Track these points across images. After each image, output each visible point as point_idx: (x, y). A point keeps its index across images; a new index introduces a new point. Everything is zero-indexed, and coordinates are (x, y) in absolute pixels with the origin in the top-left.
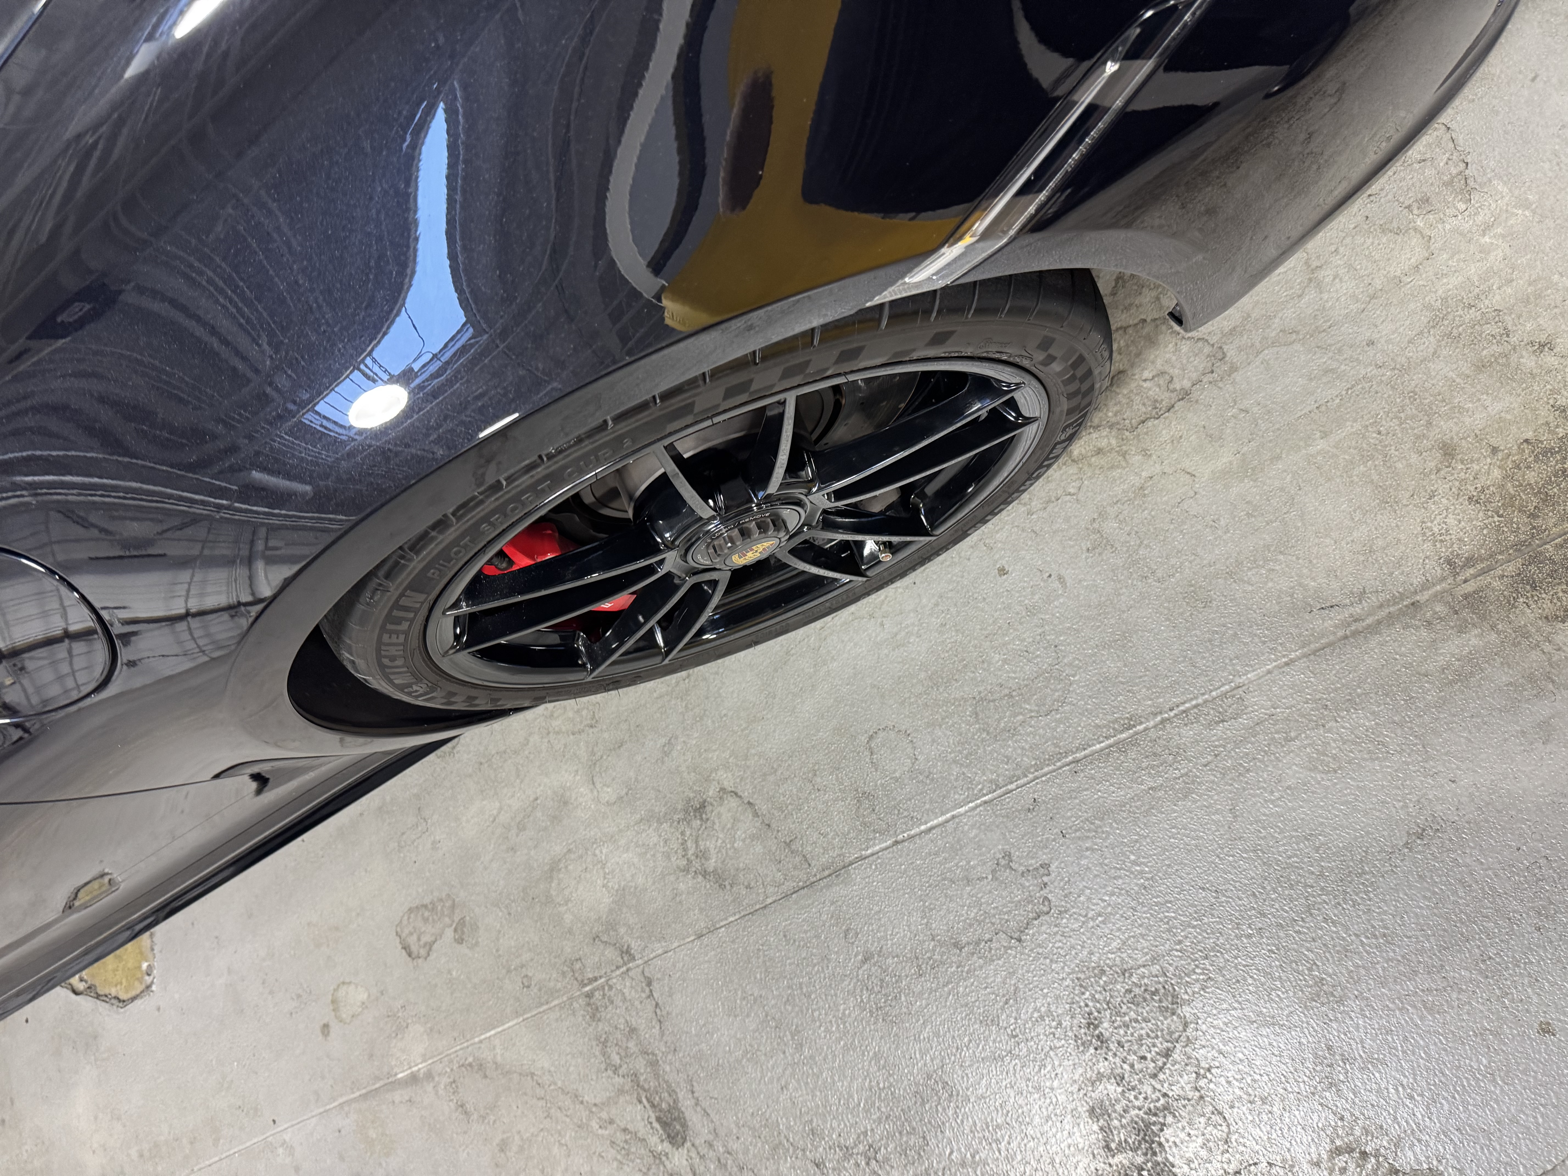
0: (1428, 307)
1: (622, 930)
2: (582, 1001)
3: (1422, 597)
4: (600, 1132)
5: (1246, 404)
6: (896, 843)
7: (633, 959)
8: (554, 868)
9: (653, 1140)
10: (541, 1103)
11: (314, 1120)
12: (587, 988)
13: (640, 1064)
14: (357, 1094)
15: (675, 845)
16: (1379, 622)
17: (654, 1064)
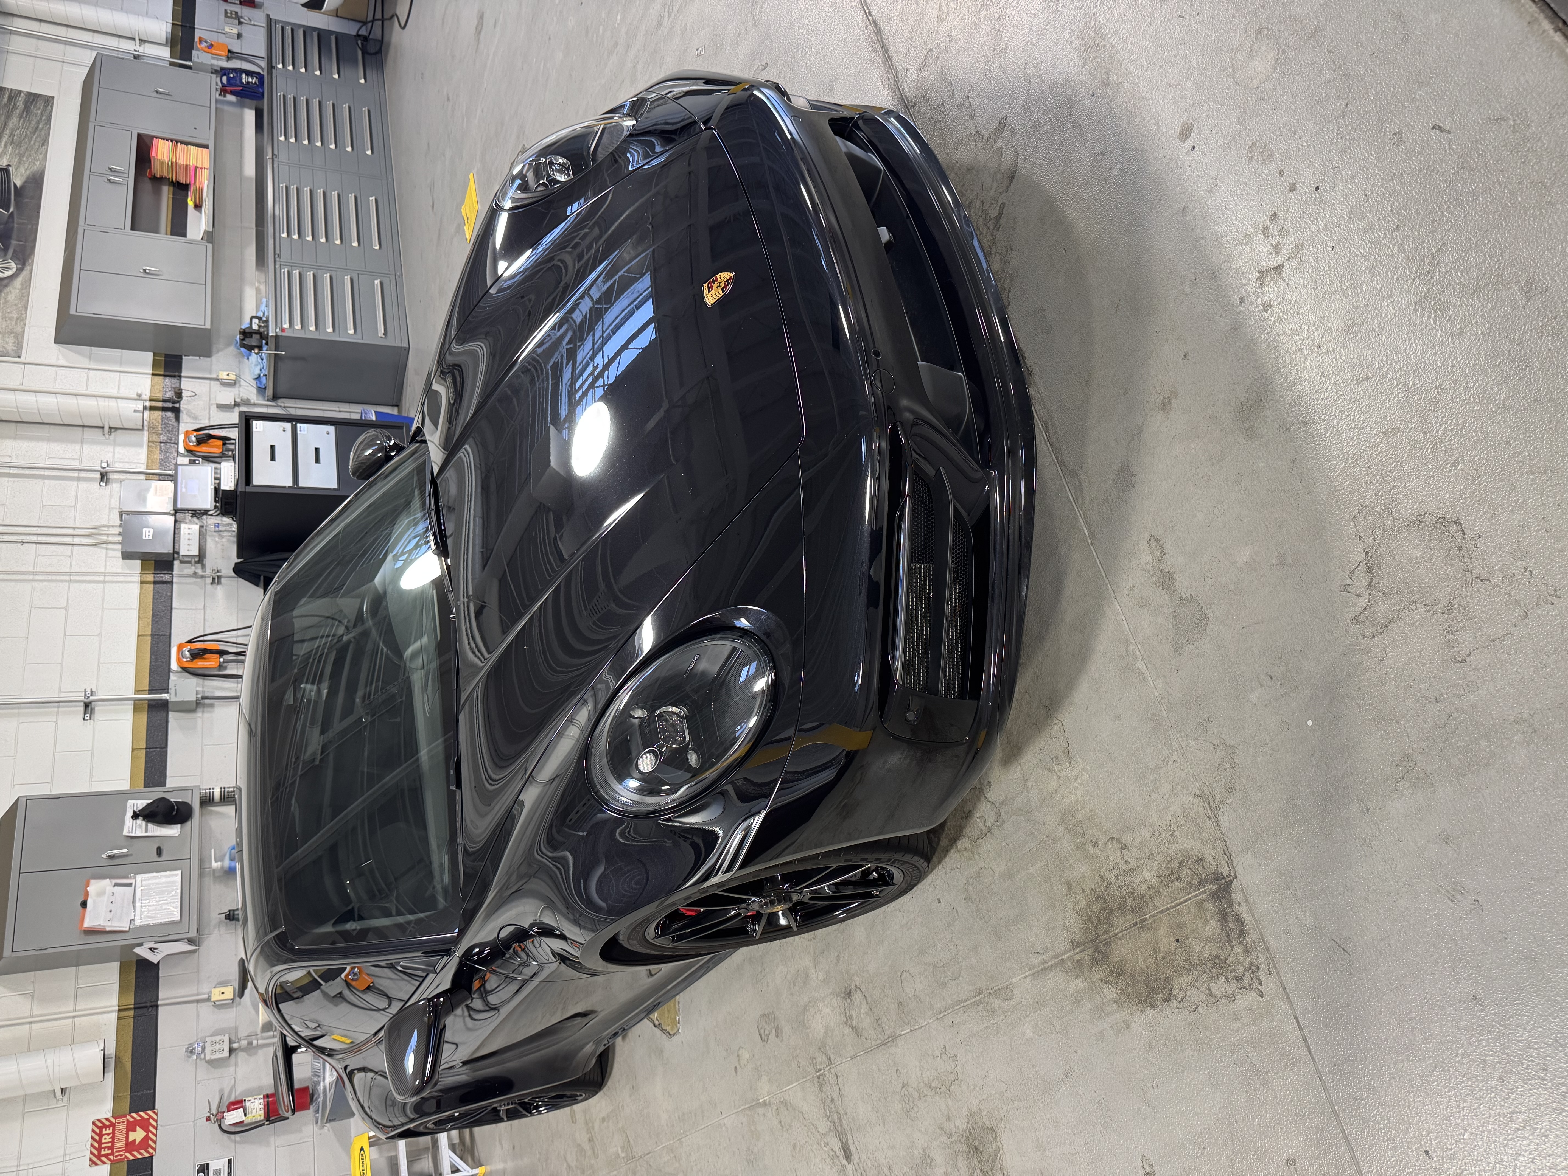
0: (1060, 811)
1: (828, 1047)
2: (816, 1079)
3: (1065, 957)
4: (824, 1148)
5: (1008, 841)
6: (911, 1031)
7: (831, 1063)
8: (805, 1009)
9: (841, 1158)
10: (806, 1128)
11: (734, 1115)
12: (818, 1074)
13: (835, 1117)
14: (747, 1106)
15: (843, 1010)
16: (1052, 966)
17: (840, 1119)
